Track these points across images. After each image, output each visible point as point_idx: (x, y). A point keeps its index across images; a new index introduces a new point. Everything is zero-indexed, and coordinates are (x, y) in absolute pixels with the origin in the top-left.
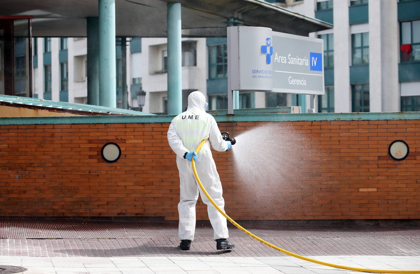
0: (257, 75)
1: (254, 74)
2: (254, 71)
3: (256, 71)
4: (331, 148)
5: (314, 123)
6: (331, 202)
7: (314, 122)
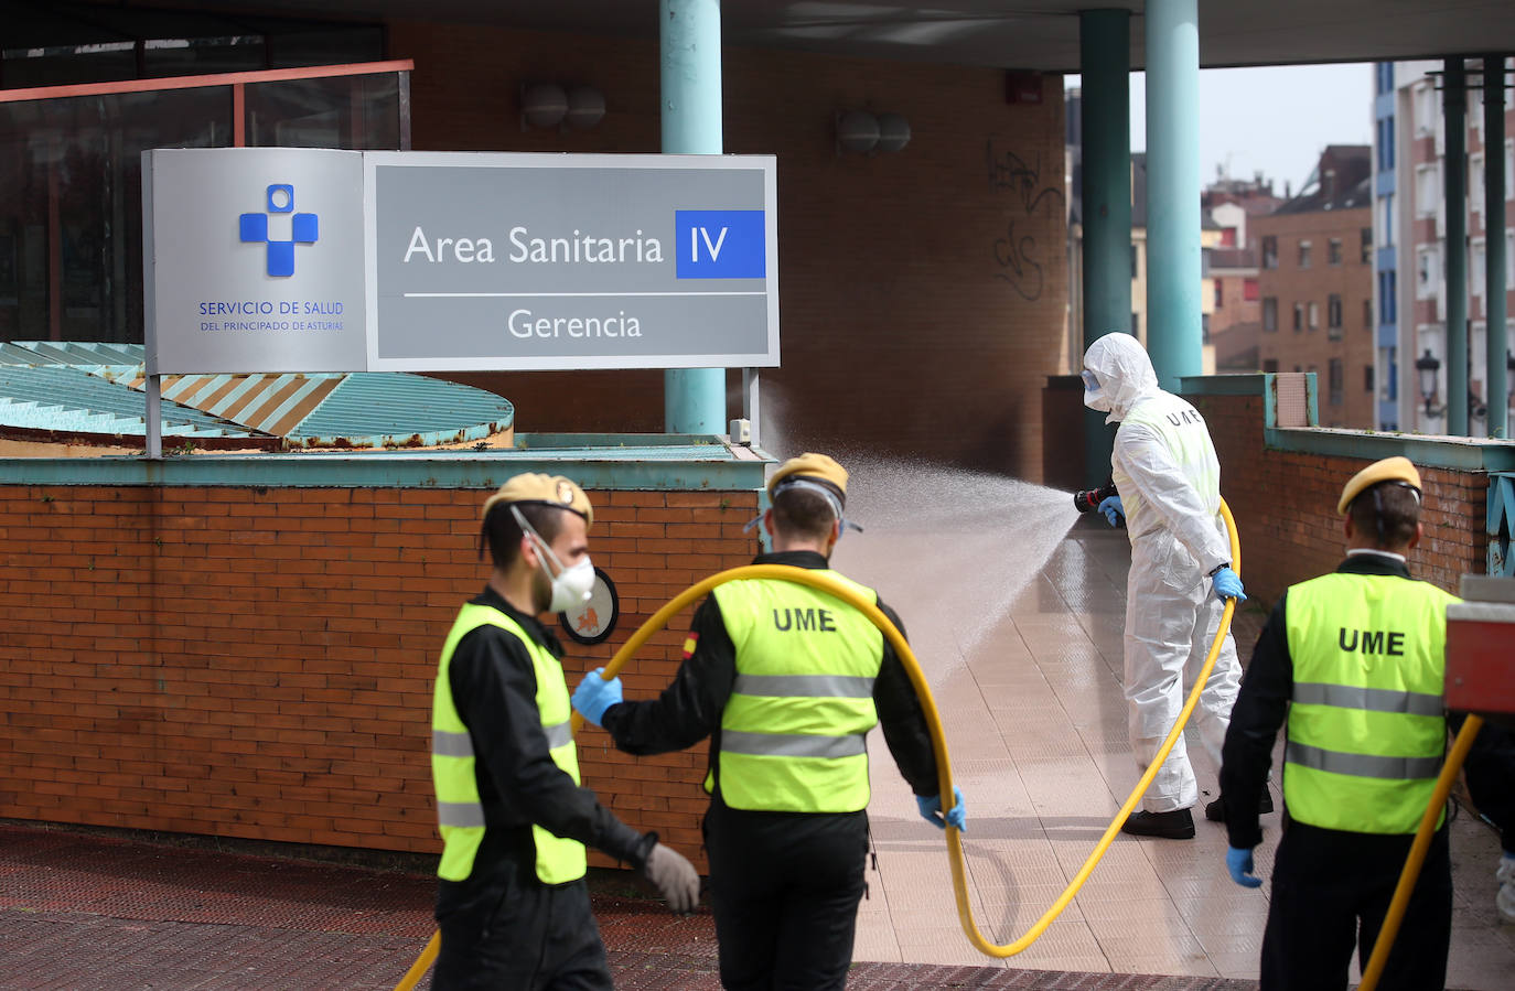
0: (220, 319)
1: (208, 318)
2: (207, 307)
3: (216, 306)
4: (404, 589)
5: (358, 497)
6: (403, 788)
7: (356, 491)
